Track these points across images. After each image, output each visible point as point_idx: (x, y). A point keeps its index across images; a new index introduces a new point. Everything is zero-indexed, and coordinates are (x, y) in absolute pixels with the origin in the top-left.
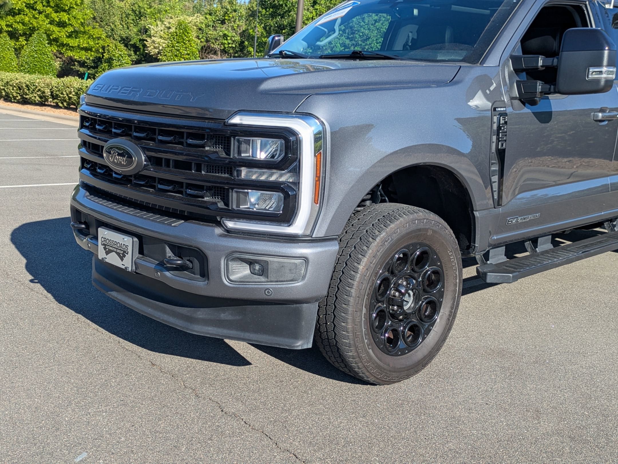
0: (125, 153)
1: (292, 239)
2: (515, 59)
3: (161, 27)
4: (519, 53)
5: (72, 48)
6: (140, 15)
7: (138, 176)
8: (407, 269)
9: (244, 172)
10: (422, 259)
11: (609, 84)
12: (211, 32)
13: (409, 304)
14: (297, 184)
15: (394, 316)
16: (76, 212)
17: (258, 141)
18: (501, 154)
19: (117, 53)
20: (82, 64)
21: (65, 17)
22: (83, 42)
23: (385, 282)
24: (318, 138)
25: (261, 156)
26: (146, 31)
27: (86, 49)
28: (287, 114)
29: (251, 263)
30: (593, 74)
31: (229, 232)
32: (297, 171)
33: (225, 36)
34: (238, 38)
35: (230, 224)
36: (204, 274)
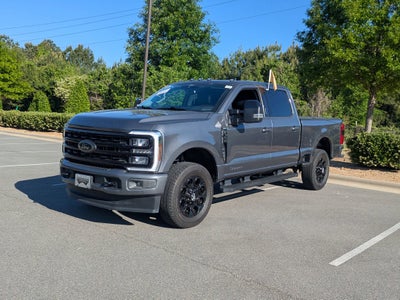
0: (88, 145)
1: (152, 173)
2: (229, 111)
3: (63, 82)
4: (231, 108)
5: (10, 93)
6: (51, 75)
7: (93, 153)
8: (192, 185)
9: (134, 151)
10: (198, 182)
11: (261, 119)
12: (92, 85)
13: (194, 198)
14: (153, 154)
15: (188, 203)
16: (63, 169)
17: (139, 140)
18: (225, 144)
19: (41, 97)
20: (14, 102)
21: (7, 76)
22: (17, 90)
23: (184, 189)
24: (160, 139)
25: (140, 145)
26: (54, 83)
27: (19, 94)
28: (149, 131)
29: (136, 182)
30: (255, 116)
31: (128, 171)
32: (153, 150)
33: (100, 87)
34: (107, 88)
35: (129, 169)
36: (120, 187)
